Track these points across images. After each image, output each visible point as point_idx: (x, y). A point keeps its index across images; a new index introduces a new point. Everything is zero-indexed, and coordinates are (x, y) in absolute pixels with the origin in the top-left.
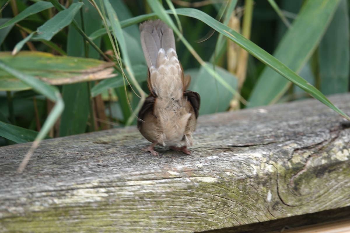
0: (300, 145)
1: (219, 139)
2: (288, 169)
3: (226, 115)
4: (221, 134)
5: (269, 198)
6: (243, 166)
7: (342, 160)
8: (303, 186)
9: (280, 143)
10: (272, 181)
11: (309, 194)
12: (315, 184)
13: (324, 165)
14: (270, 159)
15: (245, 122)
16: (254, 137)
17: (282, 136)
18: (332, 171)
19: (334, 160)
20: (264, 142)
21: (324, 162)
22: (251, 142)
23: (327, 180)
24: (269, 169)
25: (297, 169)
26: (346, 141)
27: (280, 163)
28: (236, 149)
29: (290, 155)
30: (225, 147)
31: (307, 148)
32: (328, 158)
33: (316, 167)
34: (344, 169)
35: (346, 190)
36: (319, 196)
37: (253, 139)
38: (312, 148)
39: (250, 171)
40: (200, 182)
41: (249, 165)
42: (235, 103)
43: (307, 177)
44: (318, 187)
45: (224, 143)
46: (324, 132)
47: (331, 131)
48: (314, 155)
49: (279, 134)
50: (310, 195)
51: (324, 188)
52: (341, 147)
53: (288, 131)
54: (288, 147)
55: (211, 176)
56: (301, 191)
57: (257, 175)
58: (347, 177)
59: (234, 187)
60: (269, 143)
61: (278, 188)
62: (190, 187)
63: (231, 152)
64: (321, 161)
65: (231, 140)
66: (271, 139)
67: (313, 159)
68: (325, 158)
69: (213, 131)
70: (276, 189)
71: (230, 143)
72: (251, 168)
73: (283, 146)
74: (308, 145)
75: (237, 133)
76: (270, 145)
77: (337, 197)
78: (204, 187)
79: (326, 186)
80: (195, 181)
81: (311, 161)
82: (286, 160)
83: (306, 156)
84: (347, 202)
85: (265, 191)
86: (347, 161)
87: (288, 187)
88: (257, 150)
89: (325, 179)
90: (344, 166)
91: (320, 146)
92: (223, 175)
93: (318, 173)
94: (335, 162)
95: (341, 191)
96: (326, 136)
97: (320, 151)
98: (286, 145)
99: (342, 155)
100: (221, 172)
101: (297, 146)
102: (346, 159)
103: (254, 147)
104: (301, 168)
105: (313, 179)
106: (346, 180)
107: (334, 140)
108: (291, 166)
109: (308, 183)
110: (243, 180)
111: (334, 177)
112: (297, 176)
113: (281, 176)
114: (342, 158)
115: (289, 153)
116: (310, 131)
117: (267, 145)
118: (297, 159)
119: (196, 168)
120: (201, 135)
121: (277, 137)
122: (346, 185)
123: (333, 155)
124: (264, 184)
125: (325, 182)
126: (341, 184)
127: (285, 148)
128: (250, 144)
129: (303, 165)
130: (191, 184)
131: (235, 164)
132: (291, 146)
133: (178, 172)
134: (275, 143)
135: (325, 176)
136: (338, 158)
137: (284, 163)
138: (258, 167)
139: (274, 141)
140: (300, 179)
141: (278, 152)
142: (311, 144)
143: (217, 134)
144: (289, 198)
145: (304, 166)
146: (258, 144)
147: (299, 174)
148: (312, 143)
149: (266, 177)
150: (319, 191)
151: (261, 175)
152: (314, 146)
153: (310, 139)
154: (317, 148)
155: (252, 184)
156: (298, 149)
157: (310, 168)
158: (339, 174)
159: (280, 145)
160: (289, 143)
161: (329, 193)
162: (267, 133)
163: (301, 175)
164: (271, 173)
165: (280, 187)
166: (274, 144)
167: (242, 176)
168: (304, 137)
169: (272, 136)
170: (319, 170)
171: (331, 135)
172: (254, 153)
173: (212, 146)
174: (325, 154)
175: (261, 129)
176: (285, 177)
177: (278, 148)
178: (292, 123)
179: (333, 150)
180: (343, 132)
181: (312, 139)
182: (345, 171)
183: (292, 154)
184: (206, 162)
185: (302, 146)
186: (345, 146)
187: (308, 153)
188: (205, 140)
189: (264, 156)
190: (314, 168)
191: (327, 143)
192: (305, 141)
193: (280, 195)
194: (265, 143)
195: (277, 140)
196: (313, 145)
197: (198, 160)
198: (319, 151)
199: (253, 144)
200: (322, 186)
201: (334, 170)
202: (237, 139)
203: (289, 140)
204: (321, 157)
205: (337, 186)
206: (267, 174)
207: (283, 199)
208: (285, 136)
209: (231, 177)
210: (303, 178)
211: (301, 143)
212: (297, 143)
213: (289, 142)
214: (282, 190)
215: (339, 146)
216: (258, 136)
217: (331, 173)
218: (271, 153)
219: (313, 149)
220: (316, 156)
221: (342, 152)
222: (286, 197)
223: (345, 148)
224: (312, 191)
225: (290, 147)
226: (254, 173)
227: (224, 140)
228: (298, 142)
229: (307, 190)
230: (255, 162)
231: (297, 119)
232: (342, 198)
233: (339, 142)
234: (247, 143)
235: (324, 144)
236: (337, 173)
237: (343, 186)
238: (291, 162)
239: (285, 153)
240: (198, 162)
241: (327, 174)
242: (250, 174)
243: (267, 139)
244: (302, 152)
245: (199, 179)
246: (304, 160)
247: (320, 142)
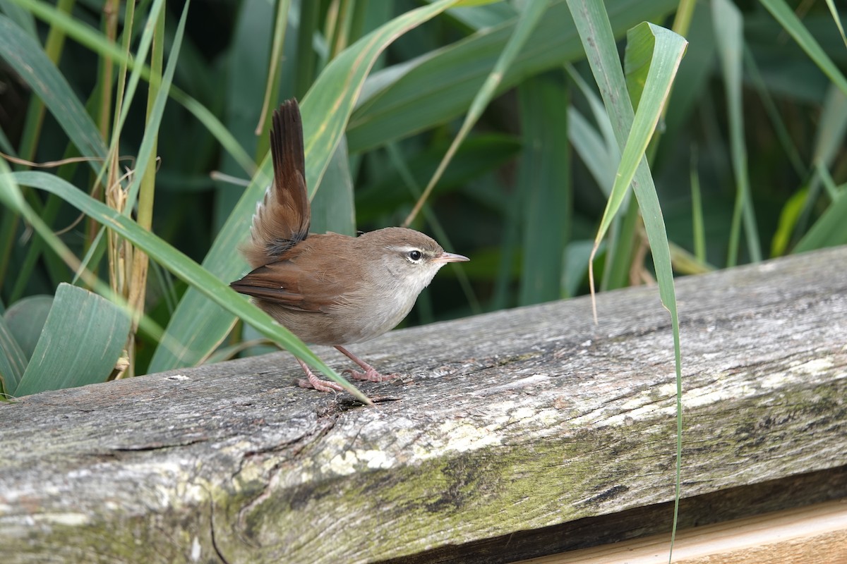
0: (257, 444)
1: (92, 436)
2: (233, 494)
3: (108, 387)
4: (98, 425)
5: (196, 553)
6: (142, 491)
7: (344, 473)
8: (265, 527)
9: (216, 441)
10: (202, 519)
11: (277, 544)
12: (290, 522)
13: (306, 483)
14: (196, 475)
15: (145, 400)
16: (162, 430)
17: (220, 428)
18: (324, 495)
19: (327, 473)
20: (185, 440)
21: (306, 478)
22: (156, 439)
23: (313, 515)
24: (195, 494)
25: (251, 493)
26: (351, 434)
27: (216, 482)
28: (126, 455)
29: (237, 465)
30: (103, 452)
31: (271, 450)
32: (315, 468)
33: (292, 489)
34: (348, 492)
35: (353, 533)
36: (299, 548)
37: (162, 435)
38: (280, 450)
39: (156, 499)
40: (54, 524)
41: (153, 488)
42: (124, 362)
43: (273, 508)
44: (295, 529)
45: (101, 445)
46: (304, 417)
47: (319, 416)
48: (286, 463)
49: (215, 423)
50: (280, 546)
51: (307, 530)
52: (341, 447)
53: (232, 416)
54: (233, 449)
55: (76, 511)
56: (261, 537)
57: (170, 509)
58: (354, 507)
59: (123, 532)
60: (194, 443)
61: (213, 533)
62: (34, 536)
63: (117, 463)
64: (300, 476)
65: (116, 438)
66: (198, 434)
67: (284, 473)
68: (308, 469)
69: (81, 421)
70: (209, 534)
71: (114, 444)
72: (158, 494)
73: (222, 447)
74: (274, 444)
75: (129, 423)
76: (195, 446)
77: (335, 549)
78: (63, 534)
79: (312, 527)
80: (45, 521)
81: (280, 477)
82: (228, 476)
83: (269, 466)
84: (356, 559)
85: (188, 540)
86: (352, 474)
87: (234, 530)
88: (170, 456)
89: (308, 512)
90: (348, 486)
91: (298, 446)
92: (101, 510)
93: (295, 501)
94: (328, 476)
95: (344, 537)
96: (310, 425)
97: (298, 456)
98: (229, 445)
99: (344, 462)
100: (96, 504)
101: (251, 446)
102: (352, 470)
103: (164, 450)
104: (259, 490)
105: (284, 513)
106: (352, 515)
107: (326, 432)
108: (238, 488)
109: (275, 521)
110: (141, 519)
111: (327, 508)
112: (252, 508)
113: (219, 509)
114: (344, 470)
115: (235, 462)
116: (277, 415)
117: (189, 446)
118: (251, 473)
119: (46, 496)
120: (55, 428)
121: (208, 428)
122: (352, 525)
123: (326, 463)
124: (185, 525)
125: (310, 519)
126: (342, 522)
127: (226, 451)
128: (154, 445)
129: (263, 486)
130: (36, 529)
131: (124, 485)
132: (237, 447)
133: (8, 503)
134: (207, 441)
135: (309, 507)
136: (334, 469)
137: (225, 481)
138: (173, 491)
139: (204, 438)
140: (258, 514)
141: (212, 459)
142: (280, 443)
143: (88, 427)
144: (237, 552)
145: (266, 487)
146: (171, 444)
147: (255, 503)
148: (282, 439)
149: (188, 511)
150: (298, 537)
151: (177, 506)
152: (285, 446)
153: (278, 432)
154: (292, 450)
155: (160, 525)
156: (252, 453)
157: (278, 491)
158: (337, 502)
159: (217, 446)
160: (236, 441)
161: (319, 541)
162: (189, 422)
163: (260, 506)
164: (199, 503)
165: (218, 531)
166: (204, 443)
167: (139, 510)
168: (264, 429)
169: (200, 426)
170: (297, 495)
171: (319, 422)
172: (164, 461)
173: (77, 450)
174: (308, 462)
175: (178, 413)
176: (228, 509)
177: (211, 452)
178: (239, 401)
179: (325, 452)
180: (344, 416)
181: (281, 432)
182: (349, 496)
183: (242, 463)
184: (66, 482)
185: (261, 447)
186: (350, 444)
187: (273, 460)
188: (63, 439)
189: (184, 468)
190: (286, 490)
191: (311, 439)
192: (266, 435)
193: (219, 546)
194: (187, 442)
195: (209, 436)
196: (283, 444)
197: (50, 479)
198: (296, 455)
199: (160, 445)
200: (303, 527)
201: (328, 493)
202: (128, 436)
203: (235, 435)
204: (300, 468)
205: (333, 526)
206: (191, 505)
207: (224, 554)
208: (226, 427)
209: (117, 514)
210: (265, 512)
211: (259, 440)
212: (250, 441)
213: (234, 439)
214: (222, 537)
215: (337, 445)
216: (172, 427)
217: (320, 501)
218: (198, 463)
219: (283, 453)
220: (290, 467)
221: (344, 457)
222: (231, 550)
223: (347, 448)
224: (283, 538)
225: (237, 448)
226: (165, 503)
227: (103, 438)
228: (253, 439)
229: (272, 536)
230: (165, 480)
231: (250, 393)
232: (346, 551)
233: (336, 438)
234: (147, 442)
235: (305, 442)
236: (334, 499)
237: (347, 526)
238: (240, 479)
239: (227, 461)
240: (49, 483)
241: (312, 502)
242: (155, 506)
243: (189, 435)
244: (261, 458)
245: (52, 517)
246: (266, 474)
247: (298, 437)
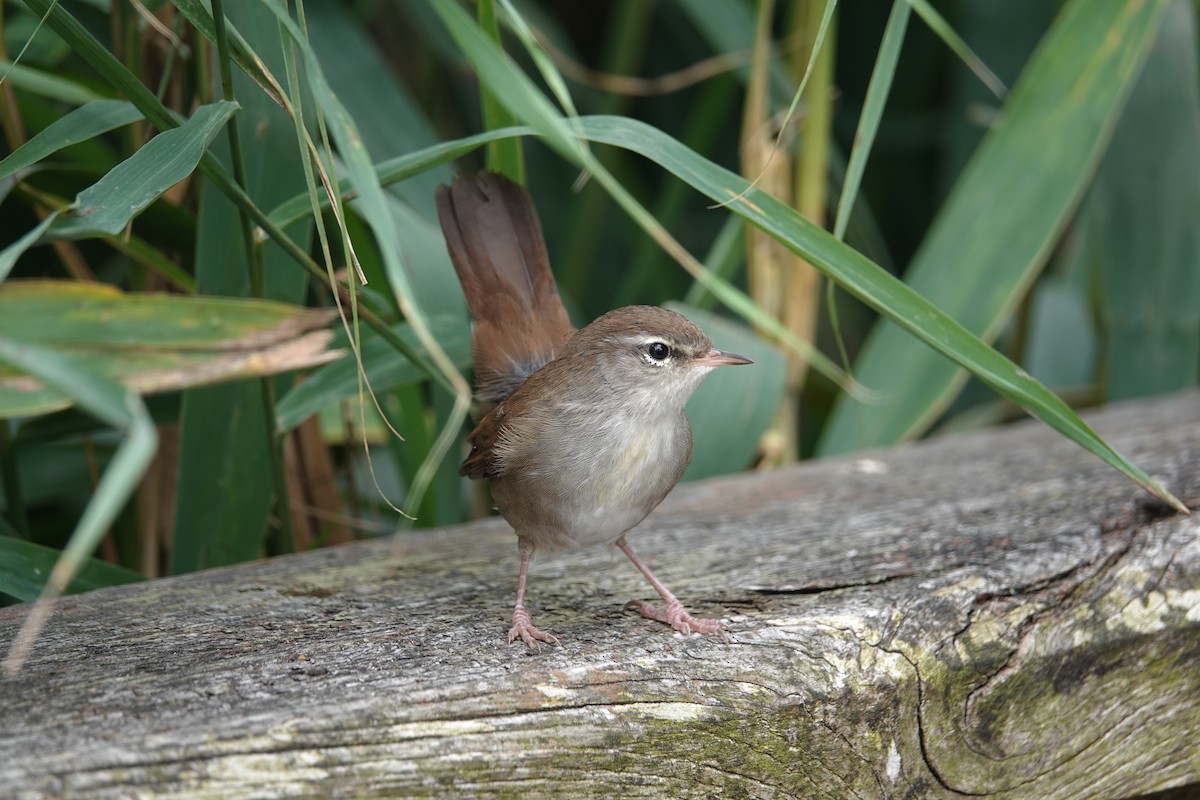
0: (997, 581)
1: (717, 569)
2: (956, 667)
3: (745, 484)
4: (726, 550)
5: (892, 770)
6: (800, 662)
7: (1145, 631)
8: (1010, 723)
9: (928, 576)
10: (902, 709)
11: (1031, 752)
12: (1053, 715)
13: (1080, 647)
14: (893, 635)
15: (808, 506)
16: (836, 557)
17: (934, 554)
18: (1112, 668)
19: (1116, 630)
20: (875, 575)
21: (1079, 638)
22: (824, 574)
23: (1094, 702)
24: (891, 666)
25: (987, 665)
26: (1158, 563)
27: (927, 647)
28: (774, 601)
29: (962, 618)
30: (735, 597)
31: (1023, 591)
32: (1096, 622)
33: (1057, 657)
34: (1152, 662)
35: (1161, 732)
36: (1069, 758)
37: (835, 566)
38: (1037, 591)
39: (824, 676)
40: (648, 718)
41: (820, 657)
42: (777, 440)
43: (1025, 691)
44: (1062, 726)
45: (731, 584)
46: (1080, 534)
47: (1104, 532)
48: (1047, 613)
49: (926, 546)
50: (1036, 754)
51: (1083, 728)
52: (1140, 586)
53: (955, 534)
54: (956, 591)
55: (685, 699)
56: (1004, 741)
57: (849, 691)
58: (1163, 687)
59: (767, 734)
60: (889, 579)
61: (921, 734)
62: (614, 740)
63: (757, 615)
64: (1070, 636)
65: (756, 572)
66: (897, 565)
67: (1042, 630)
68: (1083, 624)
69: (698, 542)
70: (915, 736)
71: (752, 581)
72: (828, 668)
73: (936, 588)
74: (1025, 582)
75: (780, 547)
76: (892, 585)
77: (1130, 760)
78: (664, 737)
79: (1092, 722)
80: (633, 716)
81: (1036, 636)
82: (947, 635)
83: (1017, 618)
84: (1166, 776)
85: (879, 746)
86: (1160, 632)
87: (958, 730)
88: (848, 602)
89: (1085, 697)
90: (1153, 652)
91: (1067, 585)
92: (730, 695)
93: (1062, 678)
94: (1117, 636)
95: (1146, 739)
96: (1089, 548)
97: (1068, 601)
98: (949, 584)
99: (1146, 612)
100: (721, 685)
101: (987, 585)
102: (1159, 625)
103: (839, 592)
104: (1001, 661)
105: (1043, 698)
106: (1160, 701)
107: (1115, 560)
108: (964, 657)
109: (1028, 714)
110: (799, 710)
111: (1116, 689)
112: (988, 691)
113: (932, 692)
114: (1146, 625)
115: (959, 612)
116: (1033, 532)
117: (881, 586)
118: (987, 631)
119: (636, 672)
120: (653, 555)
121: (915, 555)
122: (1160, 718)
123: (1115, 613)
124: (874, 722)
125: (1089, 710)
126: (1143, 713)
127: (944, 593)
128: (821, 584)
129: (1008, 652)
130: (617, 729)
131: (769, 653)
132: (965, 586)
133: (572, 686)
134: (912, 575)
135: (1086, 689)
136: (1129, 624)
137: (942, 645)
138: (853, 663)
139: (907, 571)
140: (1000, 701)
141: (919, 607)
142: (1036, 579)
143: (710, 552)
144: (963, 766)
145: (1013, 653)
146: (851, 582)
147: (994, 682)
148: (1039, 572)
149: (878, 696)
150: (1068, 740)
151: (861, 688)
152: (1045, 584)
153: (1032, 561)
154: (1056, 591)
155: (831, 721)
156: (989, 597)
157: (1033, 661)
158: (1134, 679)
159: (928, 585)
160: (961, 576)
161: (1103, 746)
162: (882, 544)
163: (1002, 687)
164: (899, 682)
165: (931, 730)
166: (907, 580)
167: (794, 695)
168: (1010, 555)
169: (900, 551)
170: (1065, 666)
171: (1104, 543)
172: (837, 612)
173: (690, 592)
174: (1084, 612)
175: (865, 528)
176: (947, 693)
177: (919, 596)
178: (969, 506)
179: (1113, 594)
180: (1148, 533)
181: (1039, 560)
182: (1154, 669)
183: (970, 614)
184: (670, 650)
185: (1003, 586)
186: (1155, 580)
187: (1024, 609)
188: (667, 575)
189: (872, 623)
190: (1046, 659)
191: (1090, 572)
192: (1013, 566)
193: (931, 757)
194: (877, 579)
195: (916, 569)
196: (1042, 581)
197: (641, 643)
198: (1063, 600)
199: (832, 583)
200: (1077, 723)
201: (1119, 664)
202: (777, 569)
203: (960, 565)
204: (1071, 622)
205: (1127, 721)
206: (883, 687)
207: (940, 770)
208: (945, 552)
209: (757, 702)
210: (1011, 697)
211: (1000, 574)
212: (986, 576)
213: (959, 572)
214: (936, 740)
215: (1133, 583)
216: (852, 553)
217: (1106, 677)
218: (896, 613)
219: (1043, 596)
220: (1054, 621)
221: (1145, 602)
222: (953, 763)
223: (1151, 587)
224: (1042, 741)
225: (963, 588)
226: (839, 684)
227: (735, 573)
228: (991, 573)
229: (1024, 738)
230: (839, 644)
231: (988, 492)
232: (1150, 763)
233: (1133, 569)
234: (810, 579)
235: (1080, 578)
236: (1129, 674)
237: (1151, 720)
238: (967, 642)
239: (946, 610)
240: (641, 651)
241: (1091, 679)
242: (824, 688)
243: (882, 566)
244: (1005, 605)
245: (645, 709)
246: (1012, 632)
247: (1066, 568)
